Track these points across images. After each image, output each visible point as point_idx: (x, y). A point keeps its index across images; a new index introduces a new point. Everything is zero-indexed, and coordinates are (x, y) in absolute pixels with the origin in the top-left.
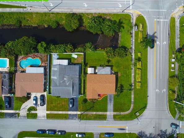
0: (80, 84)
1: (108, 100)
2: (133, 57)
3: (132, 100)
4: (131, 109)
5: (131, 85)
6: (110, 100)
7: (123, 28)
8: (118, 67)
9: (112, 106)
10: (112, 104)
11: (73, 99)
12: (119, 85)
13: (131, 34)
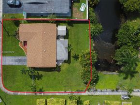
0: (42, 16)
1: (20, 58)
2: (83, 94)
3: (19, 93)
4: (6, 91)
5: (41, 91)
6: (20, 61)
7: (125, 78)
8: (68, 71)
9: (11, 63)
10: (14, 63)
11: (20, 5)
12: (40, 73)
13: (117, 90)
